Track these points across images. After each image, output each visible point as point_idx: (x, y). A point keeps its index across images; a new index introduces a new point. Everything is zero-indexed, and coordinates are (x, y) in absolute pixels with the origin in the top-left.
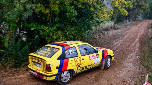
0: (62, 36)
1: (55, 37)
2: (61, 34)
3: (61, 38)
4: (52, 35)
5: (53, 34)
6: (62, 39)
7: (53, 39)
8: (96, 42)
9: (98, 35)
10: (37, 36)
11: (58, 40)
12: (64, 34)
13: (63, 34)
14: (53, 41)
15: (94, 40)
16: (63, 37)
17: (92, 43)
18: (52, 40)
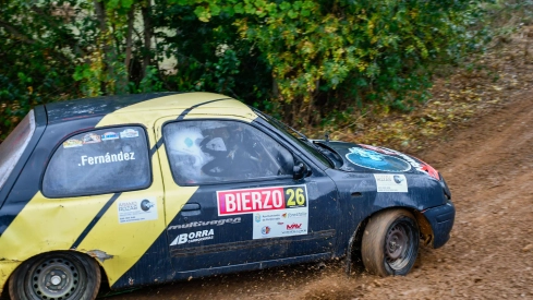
0: (341, 40)
1: (309, 51)
2: (339, 32)
3: (341, 51)
4: (296, 39)
5: (298, 37)
6: (344, 55)
7: (301, 57)
8: (512, 58)
9: (527, 24)
10: (225, 46)
11: (326, 59)
12: (351, 32)
13: (345, 30)
14: (301, 66)
15: (505, 50)
16: (349, 50)
17: (493, 64)
18: (298, 62)
